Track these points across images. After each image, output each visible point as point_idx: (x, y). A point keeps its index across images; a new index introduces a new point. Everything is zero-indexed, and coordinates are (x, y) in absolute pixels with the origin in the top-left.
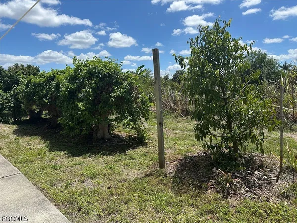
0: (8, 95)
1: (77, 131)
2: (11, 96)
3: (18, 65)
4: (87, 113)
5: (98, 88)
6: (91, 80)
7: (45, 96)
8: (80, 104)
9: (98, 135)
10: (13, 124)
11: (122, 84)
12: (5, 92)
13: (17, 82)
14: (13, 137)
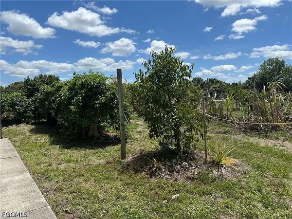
0: (30, 100)
1: (71, 130)
2: (32, 101)
3: (42, 75)
4: (78, 115)
5: (87, 96)
6: (82, 90)
7: (54, 101)
8: (72, 107)
9: (89, 134)
10: (32, 124)
11: (105, 93)
12: (28, 98)
13: (38, 90)
14: (28, 134)
